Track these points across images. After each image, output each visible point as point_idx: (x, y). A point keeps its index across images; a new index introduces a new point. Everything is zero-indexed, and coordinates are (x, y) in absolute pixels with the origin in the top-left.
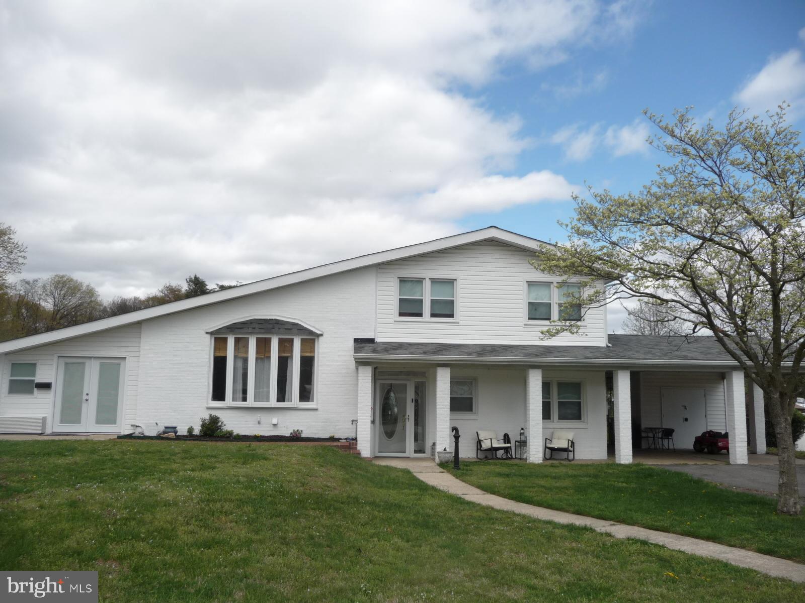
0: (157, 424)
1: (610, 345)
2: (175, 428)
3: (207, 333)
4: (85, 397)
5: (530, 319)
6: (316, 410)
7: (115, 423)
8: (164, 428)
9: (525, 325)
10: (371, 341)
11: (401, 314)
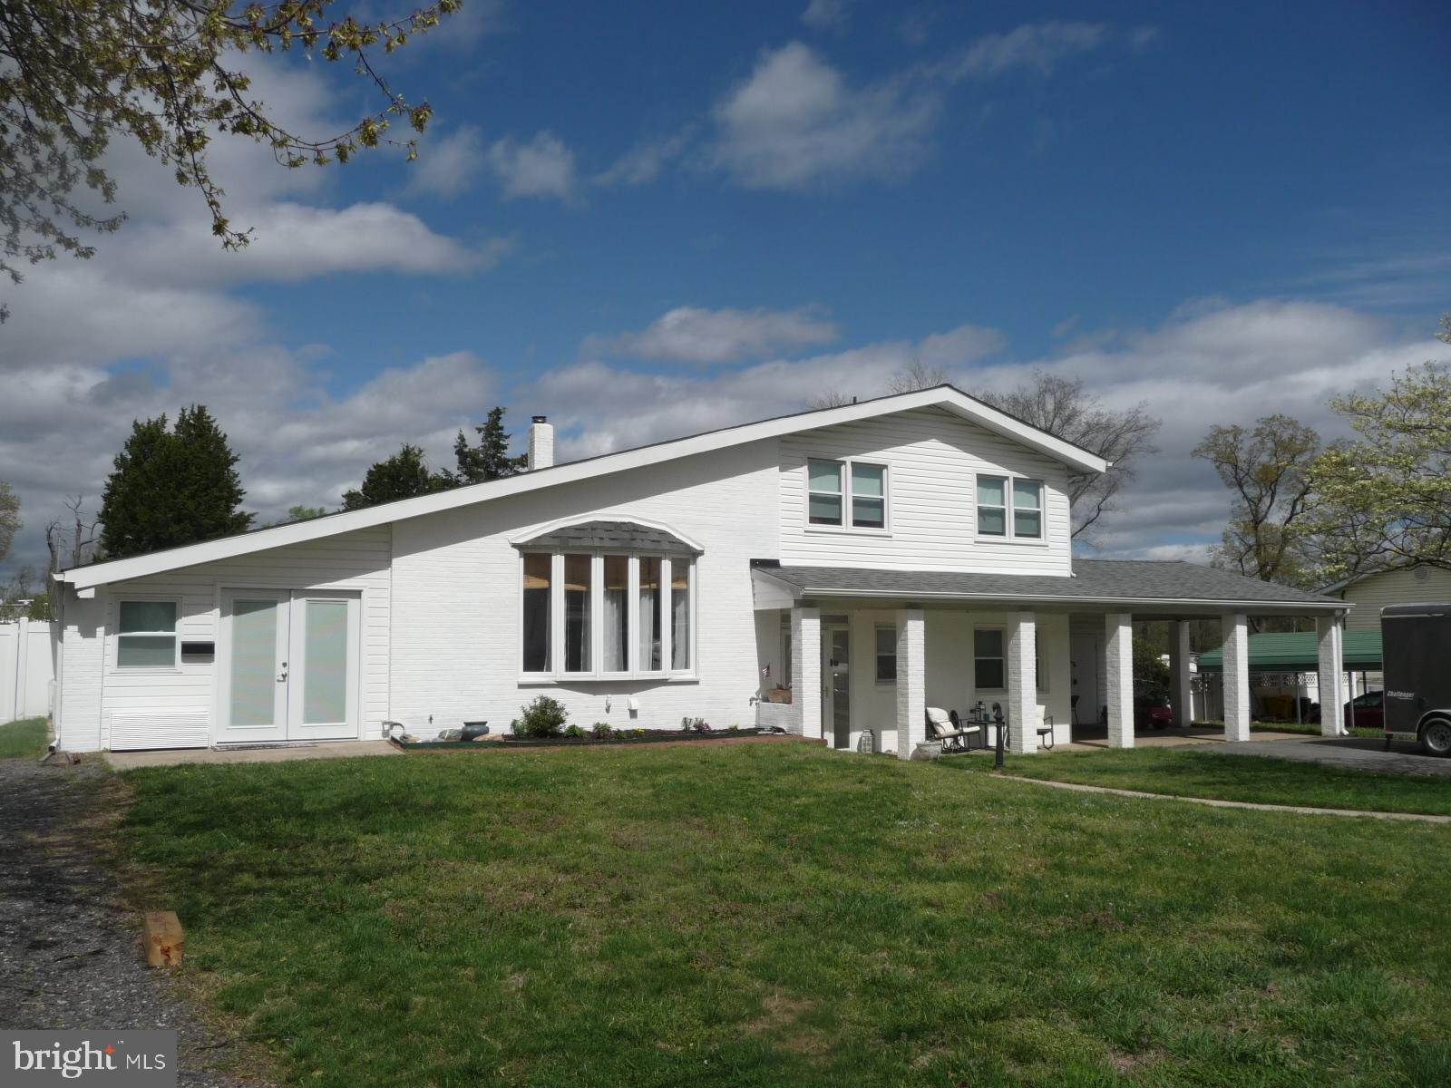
0: (431, 719)
1: (1074, 575)
2: (485, 723)
3: (514, 546)
4: (280, 670)
5: (980, 532)
6: (696, 683)
7: (343, 720)
8: (464, 725)
9: (976, 542)
10: (774, 564)
11: (813, 520)
